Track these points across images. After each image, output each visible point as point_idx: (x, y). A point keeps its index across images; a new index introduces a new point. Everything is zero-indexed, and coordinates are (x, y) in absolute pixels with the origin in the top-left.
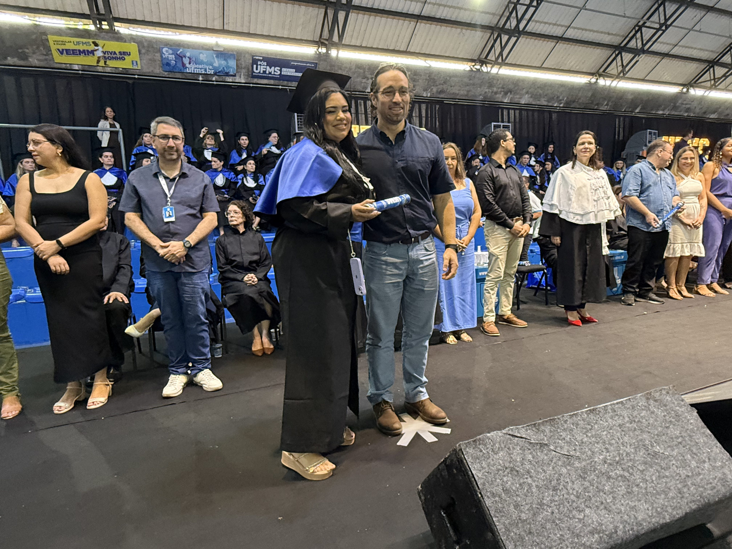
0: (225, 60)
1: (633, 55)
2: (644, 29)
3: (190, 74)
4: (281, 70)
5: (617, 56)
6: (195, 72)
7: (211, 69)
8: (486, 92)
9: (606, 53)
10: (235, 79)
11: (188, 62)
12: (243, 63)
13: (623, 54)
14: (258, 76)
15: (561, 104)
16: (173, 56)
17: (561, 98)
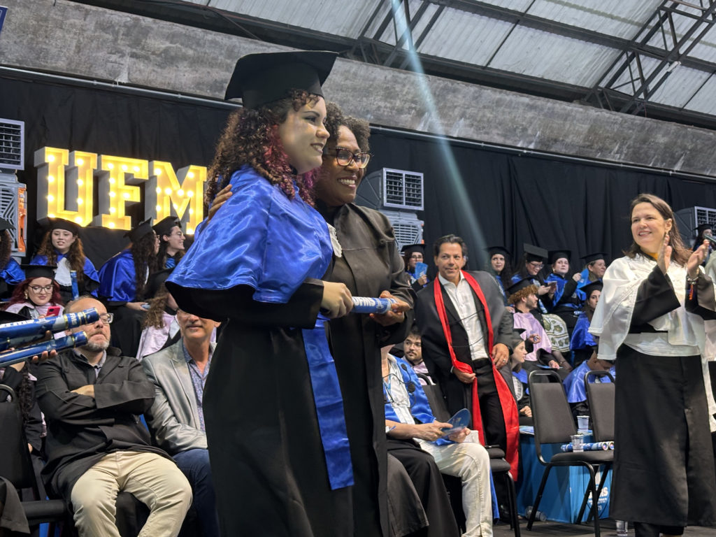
1: (660, 62)
2: (675, 16)
5: (630, 59)
8: (379, 107)
9: (609, 53)
13: (642, 57)
15: (530, 143)
17: (530, 132)
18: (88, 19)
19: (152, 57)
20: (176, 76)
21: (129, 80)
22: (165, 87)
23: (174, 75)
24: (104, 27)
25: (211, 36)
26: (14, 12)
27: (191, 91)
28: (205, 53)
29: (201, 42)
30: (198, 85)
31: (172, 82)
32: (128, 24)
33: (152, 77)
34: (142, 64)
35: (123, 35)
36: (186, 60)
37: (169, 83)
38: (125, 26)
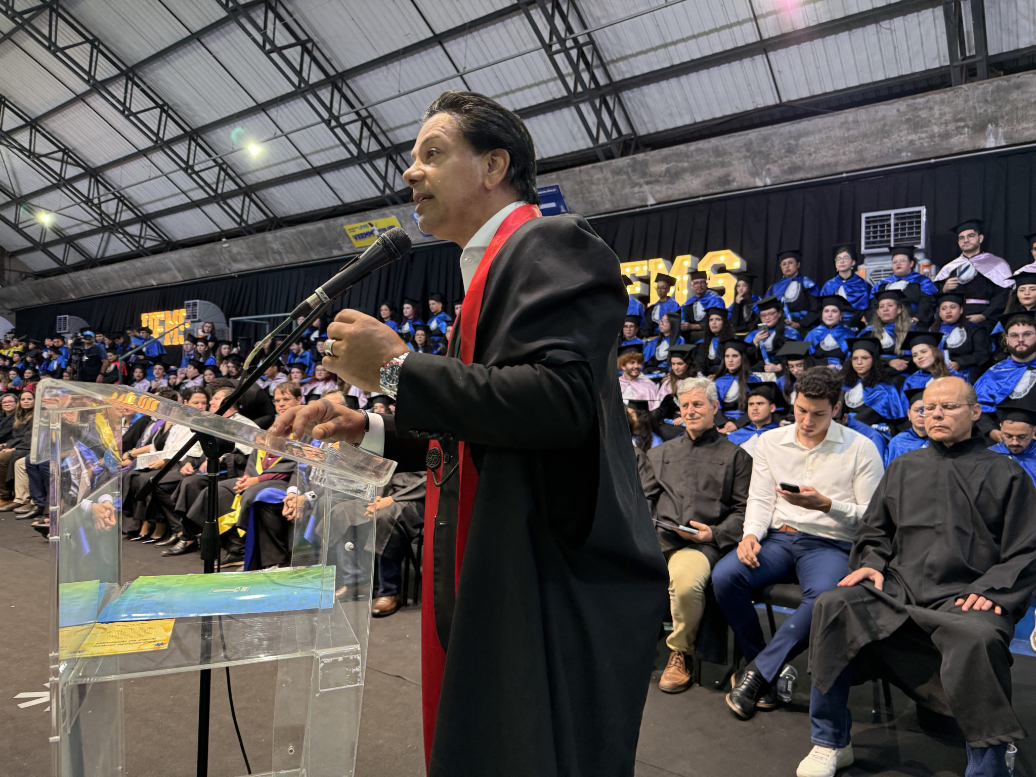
18: (604, 171)
19: (661, 179)
20: (687, 186)
21: (655, 200)
22: (684, 197)
23: (685, 185)
24: (618, 172)
25: (693, 146)
27: (705, 192)
28: (697, 160)
29: (689, 154)
30: (708, 185)
32: (630, 164)
33: (670, 192)
34: (657, 187)
35: (632, 172)
36: (687, 171)
37: (685, 193)
38: (629, 166)
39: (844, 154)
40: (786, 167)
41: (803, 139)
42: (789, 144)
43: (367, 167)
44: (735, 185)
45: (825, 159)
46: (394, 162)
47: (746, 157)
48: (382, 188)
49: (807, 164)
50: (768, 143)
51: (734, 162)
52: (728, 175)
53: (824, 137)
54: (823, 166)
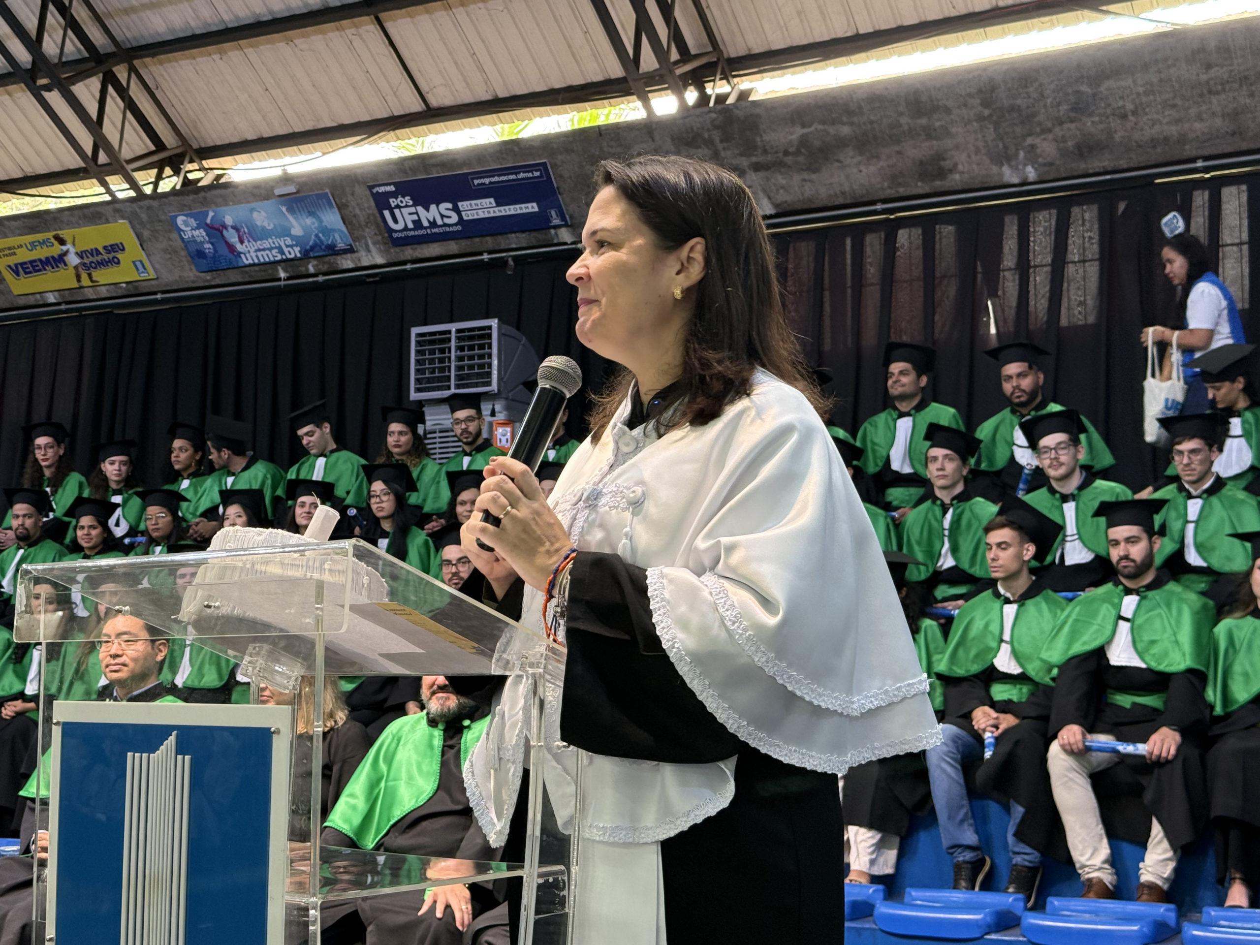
0: (311, 214)
3: (257, 268)
4: (456, 209)
6: (262, 260)
7: (291, 246)
10: (359, 260)
11: (237, 239)
12: (357, 211)
14: (407, 237)
16: (202, 232)
18: (657, 138)
19: (789, 160)
20: (847, 177)
21: (776, 206)
22: (840, 201)
23: (843, 177)
26: (559, 163)
27: (890, 193)
28: (872, 122)
30: (894, 179)
31: (847, 189)
32: (717, 123)
33: (808, 191)
34: (779, 177)
35: (722, 141)
36: (848, 146)
37: (843, 193)
38: (716, 127)
39: (1200, 118)
40: (1070, 144)
41: (1107, 85)
42: (1078, 92)
43: (54, 98)
44: (956, 179)
45: (1157, 128)
46: (123, 92)
47: (981, 118)
48: (89, 151)
49: (1117, 137)
50: (1031, 89)
51: (954, 130)
52: (939, 157)
53: (1155, 80)
54: (1154, 143)
